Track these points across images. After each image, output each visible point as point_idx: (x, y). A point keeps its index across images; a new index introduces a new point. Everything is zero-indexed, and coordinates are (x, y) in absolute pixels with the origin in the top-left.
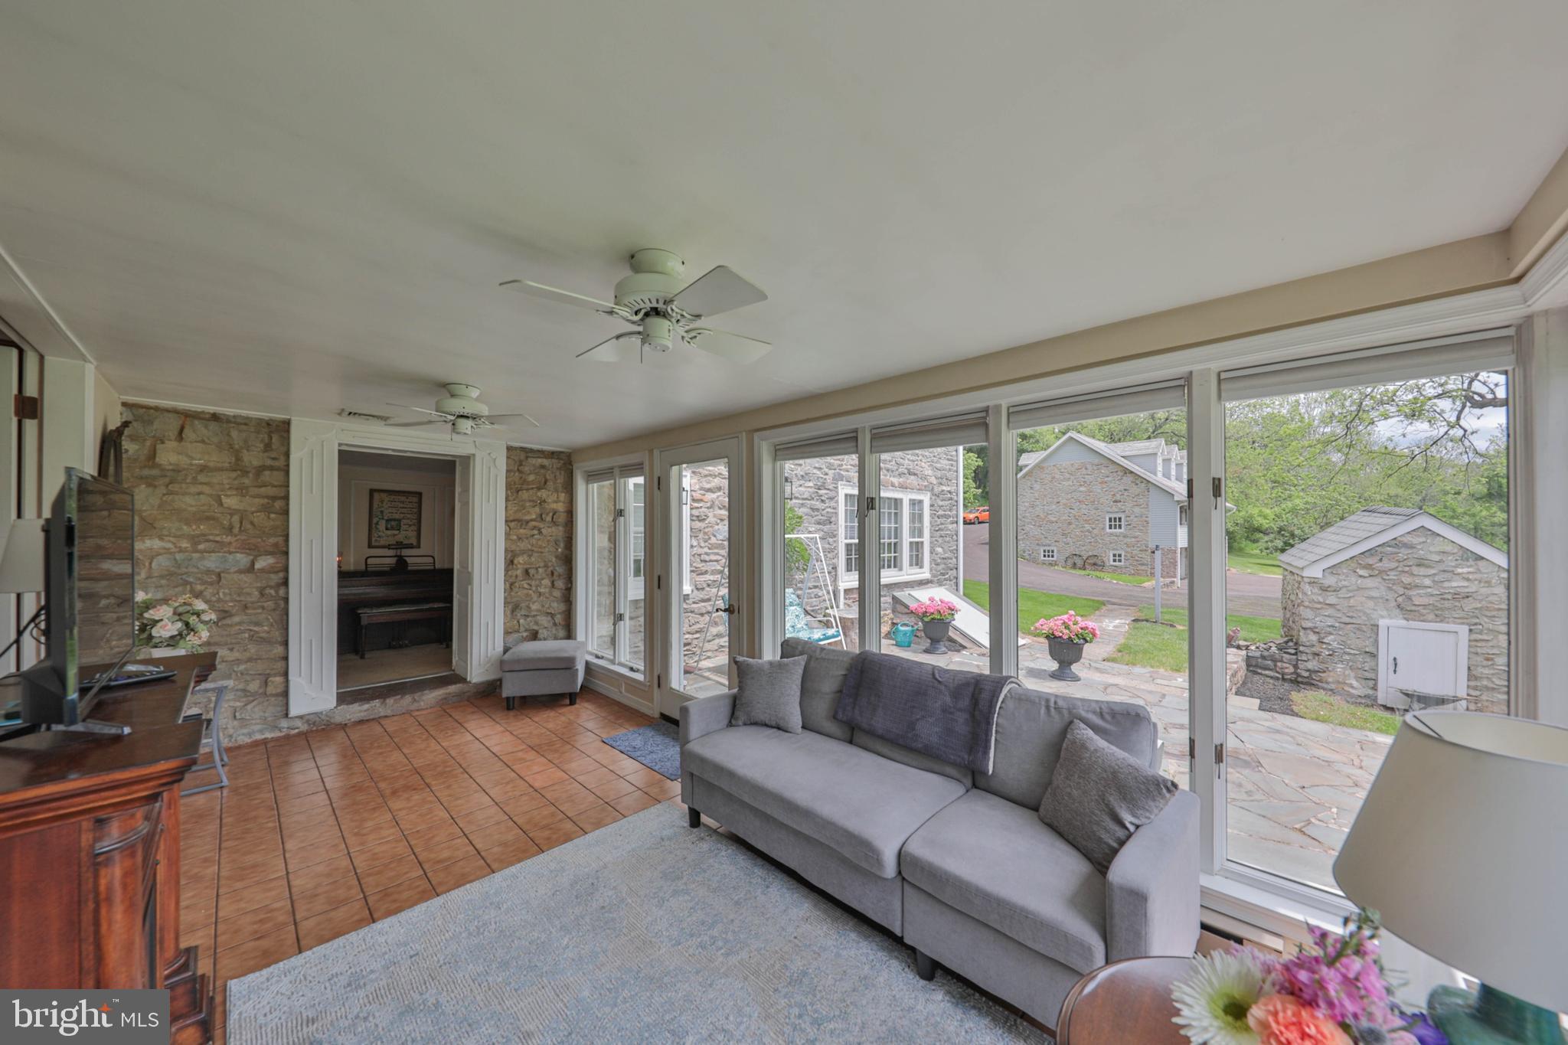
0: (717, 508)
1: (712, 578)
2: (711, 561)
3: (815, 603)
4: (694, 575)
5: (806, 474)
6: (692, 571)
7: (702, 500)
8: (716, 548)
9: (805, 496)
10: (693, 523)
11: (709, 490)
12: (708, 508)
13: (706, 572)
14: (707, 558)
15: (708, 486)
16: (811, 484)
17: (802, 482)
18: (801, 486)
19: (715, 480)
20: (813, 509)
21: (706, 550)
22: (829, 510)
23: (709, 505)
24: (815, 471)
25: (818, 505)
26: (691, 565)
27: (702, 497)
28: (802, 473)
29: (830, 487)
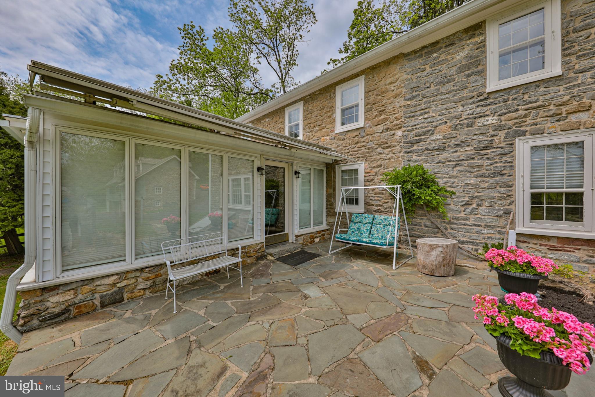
0: (379, 175)
1: (376, 208)
2: (375, 200)
3: (475, 237)
4: (367, 206)
5: (462, 142)
6: (365, 204)
7: (369, 172)
8: (378, 194)
9: (460, 159)
10: (366, 183)
11: (374, 167)
12: (374, 175)
13: (373, 205)
14: (373, 199)
15: (374, 166)
16: (470, 148)
17: (456, 149)
18: (456, 152)
19: (378, 162)
20: (473, 167)
21: (373, 195)
22: (498, 165)
23: (374, 174)
24: (475, 137)
25: (480, 162)
26: (365, 201)
27: (370, 171)
28: (456, 143)
29: (503, 145)
